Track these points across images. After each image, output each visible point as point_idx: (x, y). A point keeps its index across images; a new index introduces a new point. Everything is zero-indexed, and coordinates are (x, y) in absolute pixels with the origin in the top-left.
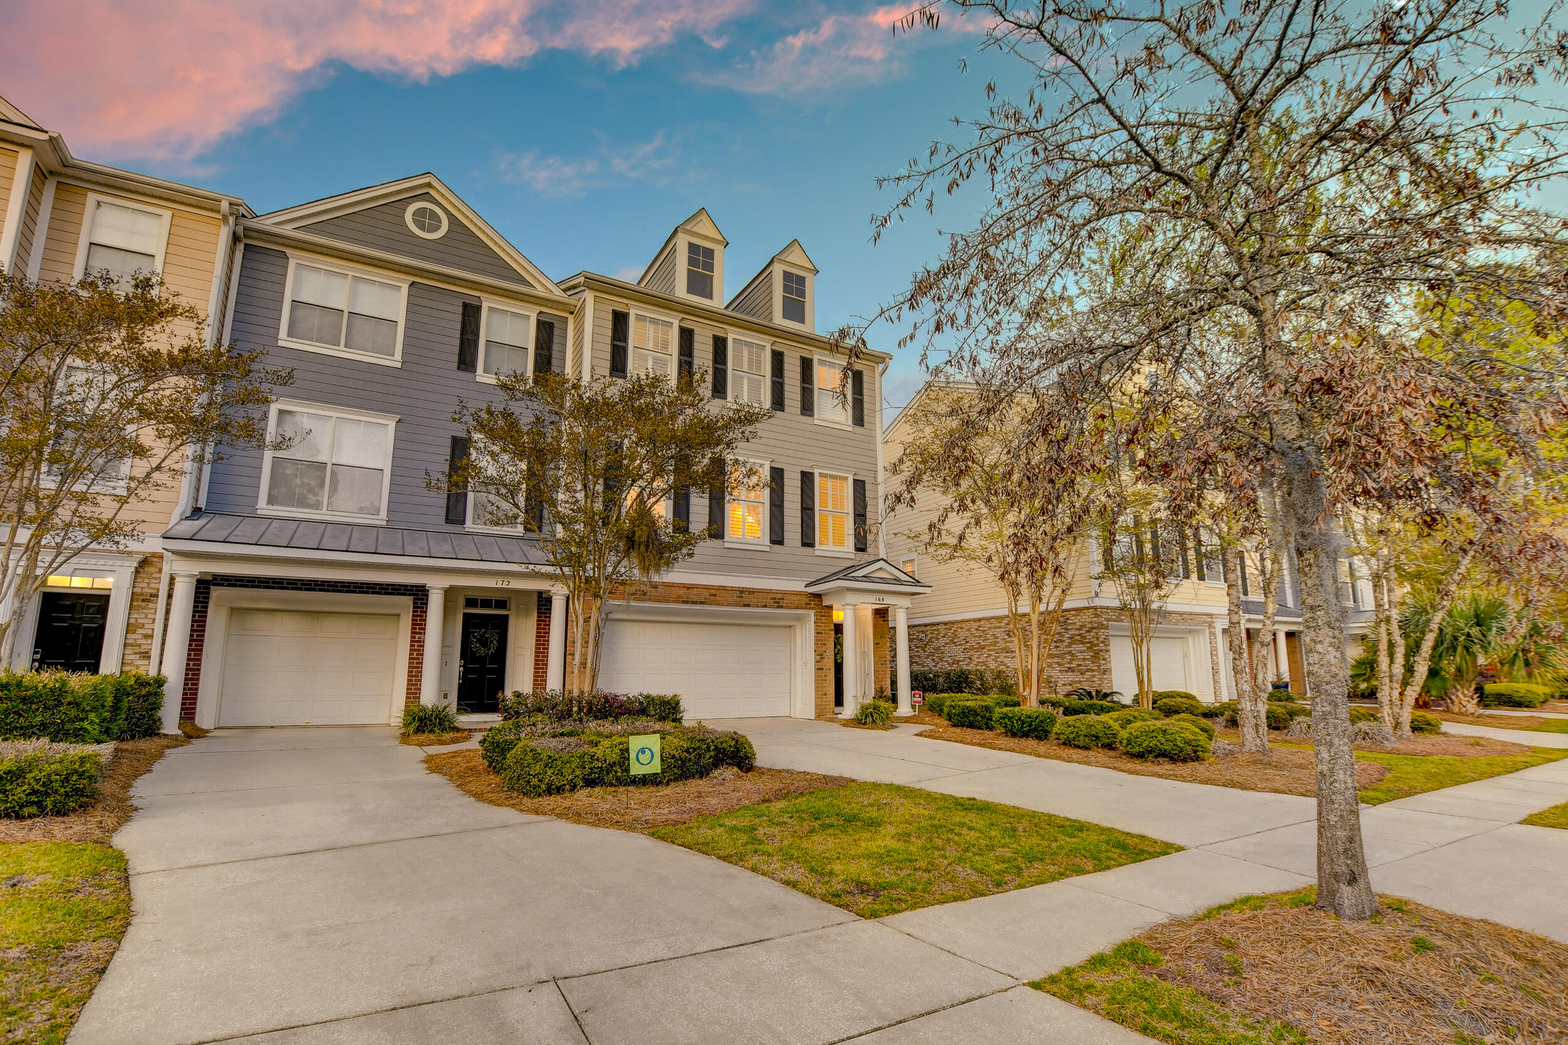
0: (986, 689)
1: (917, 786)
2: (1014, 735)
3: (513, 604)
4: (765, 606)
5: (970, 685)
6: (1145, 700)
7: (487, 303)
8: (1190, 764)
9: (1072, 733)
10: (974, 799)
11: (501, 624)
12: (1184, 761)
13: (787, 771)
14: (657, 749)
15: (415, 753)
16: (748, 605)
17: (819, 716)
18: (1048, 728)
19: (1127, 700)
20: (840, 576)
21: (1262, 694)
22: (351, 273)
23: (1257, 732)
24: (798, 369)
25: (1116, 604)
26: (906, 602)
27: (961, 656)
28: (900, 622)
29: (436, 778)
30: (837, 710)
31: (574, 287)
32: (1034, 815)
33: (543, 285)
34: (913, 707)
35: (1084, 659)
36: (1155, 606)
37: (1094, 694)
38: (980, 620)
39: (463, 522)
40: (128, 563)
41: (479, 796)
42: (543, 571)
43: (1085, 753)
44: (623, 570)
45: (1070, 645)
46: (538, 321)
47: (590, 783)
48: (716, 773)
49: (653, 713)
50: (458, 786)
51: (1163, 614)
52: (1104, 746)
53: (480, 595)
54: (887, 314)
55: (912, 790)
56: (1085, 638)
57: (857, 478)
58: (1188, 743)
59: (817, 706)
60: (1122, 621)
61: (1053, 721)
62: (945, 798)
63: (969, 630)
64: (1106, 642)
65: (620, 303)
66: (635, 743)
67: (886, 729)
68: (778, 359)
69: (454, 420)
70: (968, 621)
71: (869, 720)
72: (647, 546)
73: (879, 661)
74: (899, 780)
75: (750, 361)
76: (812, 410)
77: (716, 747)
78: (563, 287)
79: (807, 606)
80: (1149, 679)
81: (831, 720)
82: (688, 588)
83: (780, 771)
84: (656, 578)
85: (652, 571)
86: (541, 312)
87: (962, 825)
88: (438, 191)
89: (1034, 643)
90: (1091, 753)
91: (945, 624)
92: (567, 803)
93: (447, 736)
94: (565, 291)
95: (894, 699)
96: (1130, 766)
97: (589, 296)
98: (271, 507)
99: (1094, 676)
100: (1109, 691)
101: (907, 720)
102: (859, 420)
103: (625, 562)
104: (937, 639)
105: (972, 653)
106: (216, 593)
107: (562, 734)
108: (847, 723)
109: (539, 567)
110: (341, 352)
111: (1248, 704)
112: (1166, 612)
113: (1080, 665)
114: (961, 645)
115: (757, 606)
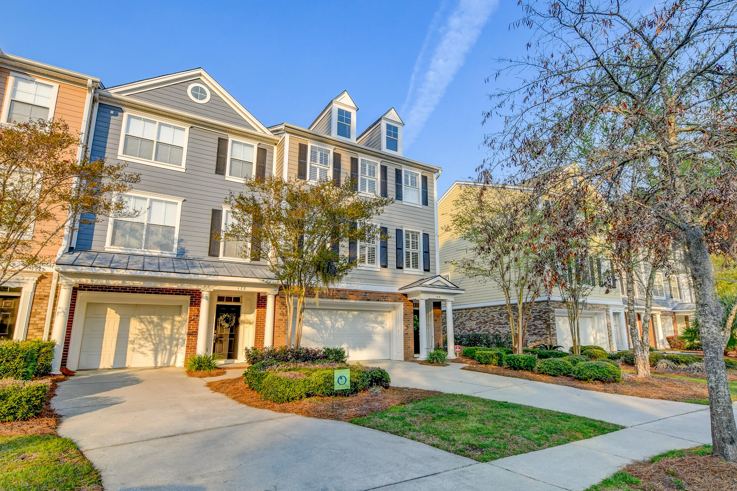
0: (489, 344)
1: (476, 395)
2: (515, 369)
3: (243, 300)
4: (378, 300)
5: (481, 342)
6: (577, 350)
7: (231, 138)
8: (612, 384)
9: (547, 367)
10: (506, 402)
11: (237, 311)
12: (609, 382)
13: (405, 388)
14: (348, 376)
15: (196, 380)
16: (370, 300)
17: (406, 359)
18: (533, 365)
19: (566, 350)
20: (418, 284)
21: (646, 347)
22: (158, 121)
23: (645, 367)
24: (394, 175)
25: (560, 299)
26: (451, 298)
27: (474, 327)
28: (449, 308)
29: (218, 395)
30: (416, 356)
31: (277, 131)
32: (541, 410)
33: (261, 129)
34: (456, 354)
35: (542, 328)
36: (581, 300)
37: (548, 347)
38: (484, 307)
39: (217, 256)
40: (32, 278)
41: (249, 404)
42: (271, 282)
43: (555, 378)
44: (313, 282)
45: (534, 321)
46: (258, 148)
47: (308, 396)
48: (371, 389)
49: (331, 358)
50: (234, 398)
51: (584, 304)
52: (564, 375)
53: (225, 295)
54: (501, 163)
55: (474, 398)
56: (542, 317)
57: (424, 232)
58: (610, 372)
59: (405, 353)
60: (561, 308)
61: (535, 361)
62: (493, 402)
63: (479, 313)
64: (554, 319)
65: (303, 141)
66: (337, 374)
67: (444, 366)
68: (384, 169)
69: (226, 202)
70: (478, 308)
71: (435, 361)
72: (328, 269)
73: (436, 330)
74: (465, 392)
75: (370, 171)
76: (402, 197)
77: (372, 375)
78: (271, 130)
79: (400, 300)
80: (579, 339)
81: (413, 361)
82: (339, 291)
83: (402, 388)
84: (331, 286)
85: (330, 283)
86: (260, 144)
87: (507, 415)
88: (205, 78)
89: (520, 320)
90: (558, 378)
91: (466, 309)
92: (300, 406)
93: (214, 372)
94: (272, 132)
95: (446, 350)
96: (580, 385)
97: (287, 136)
98: (112, 247)
99: (547, 337)
100: (556, 345)
101: (453, 361)
102: (425, 202)
103: (314, 278)
104: (462, 318)
105: (480, 325)
106: (80, 294)
107: (289, 370)
108: (422, 363)
109: (269, 280)
110: (152, 163)
111: (640, 352)
112: (586, 304)
113: (540, 332)
114: (474, 321)
115: (374, 300)
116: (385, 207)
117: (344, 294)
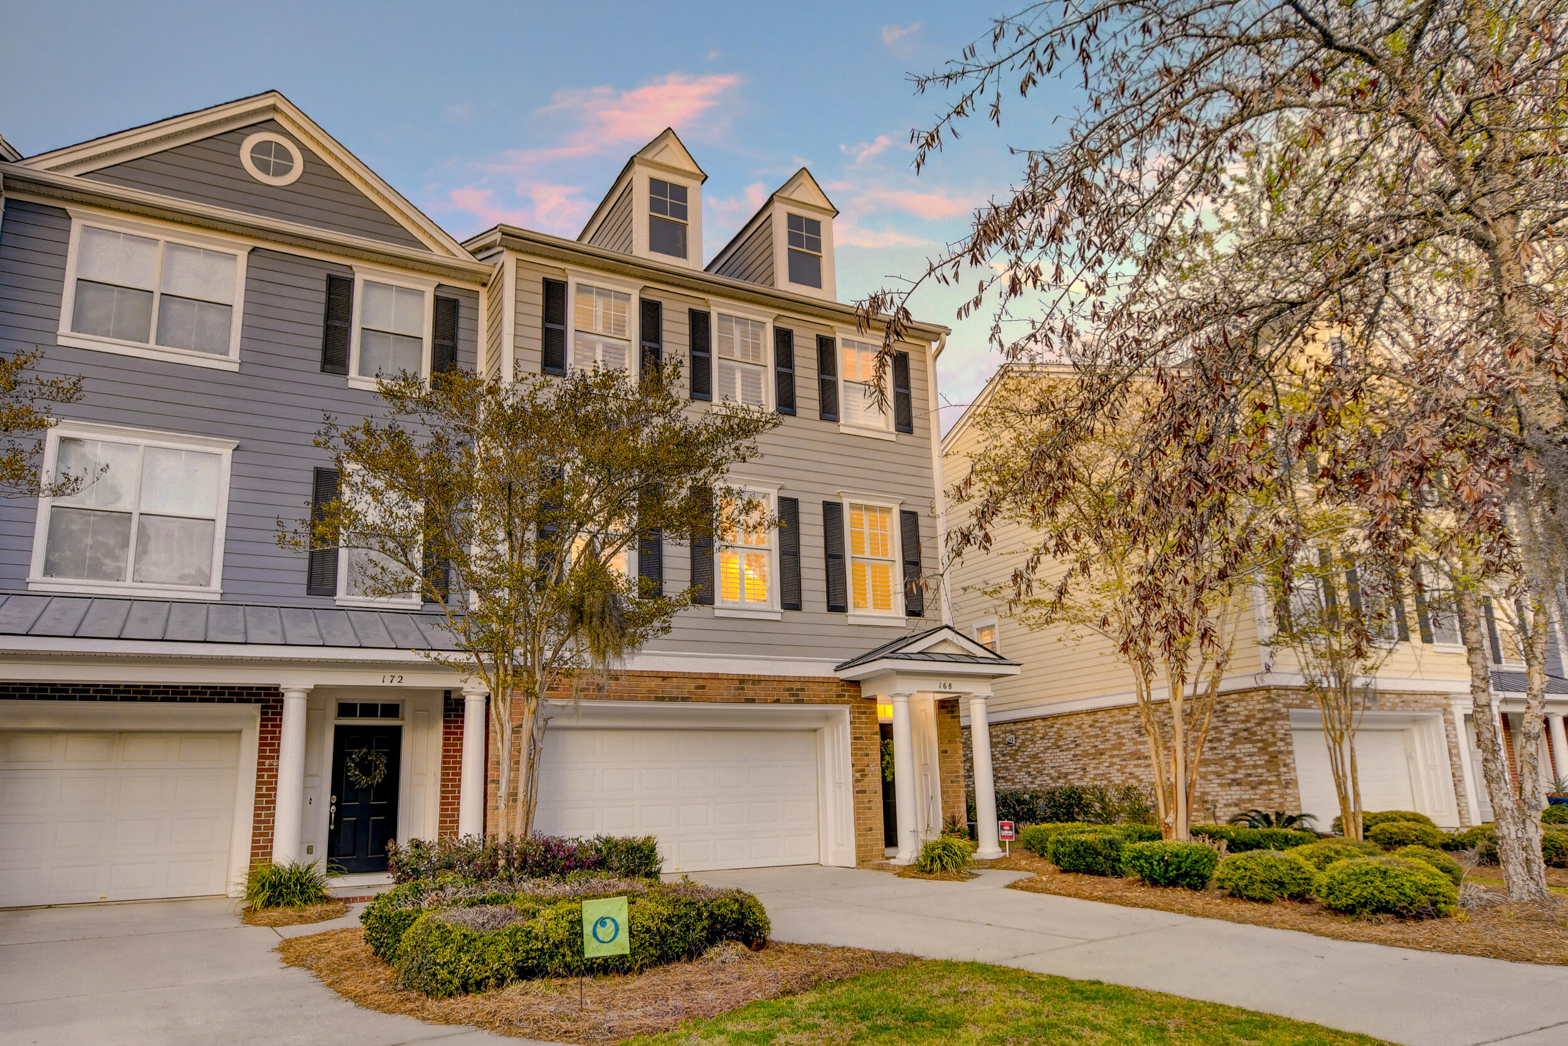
0: (1109, 814)
1: (1013, 964)
2: (1155, 883)
3: (407, 710)
4: (777, 701)
5: (1085, 809)
6: (1352, 825)
7: (362, 274)
8: (1428, 923)
9: (1242, 878)
10: (1099, 983)
11: (391, 741)
12: (1418, 917)
13: (817, 947)
14: (623, 918)
15: (265, 938)
16: (752, 701)
17: (863, 861)
18: (1206, 872)
19: (1324, 825)
20: (886, 653)
21: (1533, 813)
22: (163, 238)
23: (1529, 871)
24: (814, 354)
25: (1299, 681)
26: (983, 689)
27: (1070, 767)
28: (977, 717)
29: (298, 974)
30: (889, 852)
31: (487, 248)
32: (1190, 1005)
33: (442, 246)
34: (1002, 845)
35: (1255, 766)
36: (1358, 683)
37: (1273, 818)
38: (1095, 712)
39: (333, 592)
41: (360, 1000)
42: (451, 660)
43: (1263, 908)
44: (567, 655)
45: (1232, 745)
46: (437, 299)
47: (526, 973)
48: (711, 952)
49: (616, 864)
50: (330, 985)
51: (1372, 695)
52: (1292, 897)
53: (358, 699)
54: (938, 272)
55: (1005, 971)
56: (1255, 734)
57: (906, 508)
58: (1423, 890)
59: (858, 846)
60: (1310, 707)
61: (1212, 861)
62: (1055, 981)
63: (1079, 727)
64: (1286, 739)
65: (554, 270)
66: (592, 910)
67: (962, 879)
68: (784, 339)
69: (318, 445)
70: (1077, 713)
71: (937, 865)
72: (602, 619)
73: (948, 778)
74: (985, 956)
75: (744, 345)
76: (836, 413)
77: (711, 914)
78: (471, 248)
79: (839, 699)
80: (1357, 795)
81: (881, 868)
82: (664, 678)
83: (806, 947)
84: (616, 666)
85: (610, 655)
86: (440, 285)
87: (1082, 1023)
88: (287, 117)
89: (1178, 744)
90: (1274, 908)
91: (1044, 719)
92: (491, 1005)
93: (313, 910)
94: (474, 253)
95: (973, 833)
96: (1334, 926)
97: (509, 260)
98: (48, 579)
99: (1271, 791)
100: (1295, 813)
101: (994, 864)
102: (904, 424)
103: (570, 643)
104: (1033, 742)
105: (1085, 760)
107: (483, 901)
108: (904, 872)
109: (445, 654)
110: (150, 351)
111: (1513, 828)
112: (1375, 692)
113: (1249, 775)
114: (1069, 749)
115: (765, 702)
116: (758, 437)
117: (678, 687)
